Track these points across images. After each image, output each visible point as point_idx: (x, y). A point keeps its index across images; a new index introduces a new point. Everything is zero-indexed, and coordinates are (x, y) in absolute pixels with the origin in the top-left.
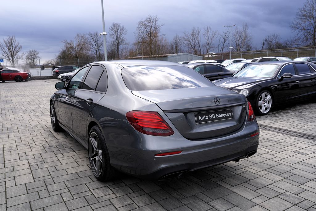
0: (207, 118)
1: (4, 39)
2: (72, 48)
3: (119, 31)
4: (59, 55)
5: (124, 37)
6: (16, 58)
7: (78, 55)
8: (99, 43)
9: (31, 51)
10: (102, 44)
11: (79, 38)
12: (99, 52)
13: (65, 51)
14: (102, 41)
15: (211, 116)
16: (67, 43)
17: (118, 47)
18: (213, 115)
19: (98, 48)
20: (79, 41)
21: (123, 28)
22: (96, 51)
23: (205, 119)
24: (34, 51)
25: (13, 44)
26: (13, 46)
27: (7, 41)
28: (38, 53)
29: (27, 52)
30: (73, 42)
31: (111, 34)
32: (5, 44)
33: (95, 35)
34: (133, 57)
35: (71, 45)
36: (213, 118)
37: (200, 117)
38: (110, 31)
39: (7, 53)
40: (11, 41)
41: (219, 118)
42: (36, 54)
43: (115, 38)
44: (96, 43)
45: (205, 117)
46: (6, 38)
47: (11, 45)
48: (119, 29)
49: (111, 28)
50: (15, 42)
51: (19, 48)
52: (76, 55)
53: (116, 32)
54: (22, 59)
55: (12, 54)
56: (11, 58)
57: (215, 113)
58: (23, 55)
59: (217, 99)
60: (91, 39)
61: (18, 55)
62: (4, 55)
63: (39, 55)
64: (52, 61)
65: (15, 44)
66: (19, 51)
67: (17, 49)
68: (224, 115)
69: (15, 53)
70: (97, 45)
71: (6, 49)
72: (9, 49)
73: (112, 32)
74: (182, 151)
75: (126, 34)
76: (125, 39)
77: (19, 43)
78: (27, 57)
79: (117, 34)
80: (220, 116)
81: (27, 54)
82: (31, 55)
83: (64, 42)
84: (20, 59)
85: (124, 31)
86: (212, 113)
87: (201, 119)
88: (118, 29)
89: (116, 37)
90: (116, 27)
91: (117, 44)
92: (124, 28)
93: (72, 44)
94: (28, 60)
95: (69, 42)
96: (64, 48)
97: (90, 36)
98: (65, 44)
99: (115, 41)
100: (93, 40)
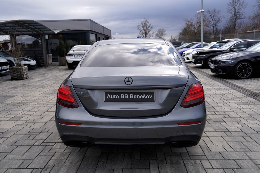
0: (117, 97)
1: (141, 21)
2: (191, 25)
3: (237, 6)
4: (181, 32)
5: (243, 11)
6: (148, 35)
7: (196, 32)
8: (217, 19)
9: (160, 29)
10: (219, 20)
11: (198, 15)
12: (216, 28)
13: (185, 28)
14: (219, 17)
15: (123, 96)
16: (188, 21)
17: (235, 21)
18: (125, 95)
19: (215, 24)
20: (198, 19)
21: (242, 2)
22: (213, 27)
23: (115, 98)
24: (162, 29)
25: (147, 25)
26: (147, 26)
27: (143, 23)
28: (165, 31)
29: (157, 31)
30: (193, 20)
31: (229, 9)
32: (141, 25)
33: (213, 12)
34: (247, 32)
35: (190, 22)
36: (125, 98)
37: (109, 95)
38: (228, 6)
39: (142, 32)
40: (146, 22)
41: (134, 99)
42: (164, 32)
43: (233, 13)
44: (213, 20)
45: (115, 96)
46: (143, 20)
47: (146, 25)
48: (239, 4)
49: (229, 3)
50: (148, 23)
51: (151, 28)
52: (195, 31)
53: (234, 7)
54: (153, 36)
55: (145, 32)
56: (145, 36)
57: (129, 94)
58: (153, 33)
59: (129, 79)
60: (209, 16)
61: (150, 33)
62: (141, 33)
63: (166, 33)
64: (176, 37)
65: (149, 25)
66: (151, 30)
67: (149, 28)
68: (141, 97)
69: (148, 32)
70: (214, 22)
71: (142, 29)
72: (144, 29)
73: (230, 7)
74: (81, 124)
75: (246, 8)
76: (244, 13)
77: (151, 23)
78: (156, 34)
79: (235, 9)
80: (135, 97)
81: (156, 32)
82: (159, 33)
83: (185, 20)
84: (151, 36)
85: (244, 5)
86: (124, 93)
87: (110, 97)
88: (237, 4)
89: (235, 12)
90: (234, 2)
91: (234, 19)
92: (244, 2)
93: (192, 22)
94: (158, 37)
95: (189, 20)
96: (185, 26)
97: (208, 14)
98: (185, 22)
99: (233, 16)
100: (211, 17)
